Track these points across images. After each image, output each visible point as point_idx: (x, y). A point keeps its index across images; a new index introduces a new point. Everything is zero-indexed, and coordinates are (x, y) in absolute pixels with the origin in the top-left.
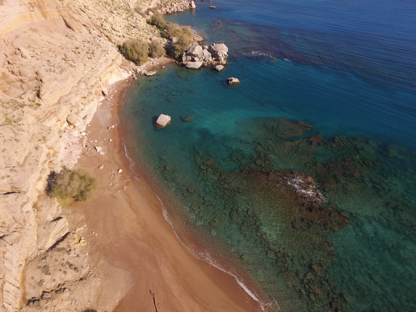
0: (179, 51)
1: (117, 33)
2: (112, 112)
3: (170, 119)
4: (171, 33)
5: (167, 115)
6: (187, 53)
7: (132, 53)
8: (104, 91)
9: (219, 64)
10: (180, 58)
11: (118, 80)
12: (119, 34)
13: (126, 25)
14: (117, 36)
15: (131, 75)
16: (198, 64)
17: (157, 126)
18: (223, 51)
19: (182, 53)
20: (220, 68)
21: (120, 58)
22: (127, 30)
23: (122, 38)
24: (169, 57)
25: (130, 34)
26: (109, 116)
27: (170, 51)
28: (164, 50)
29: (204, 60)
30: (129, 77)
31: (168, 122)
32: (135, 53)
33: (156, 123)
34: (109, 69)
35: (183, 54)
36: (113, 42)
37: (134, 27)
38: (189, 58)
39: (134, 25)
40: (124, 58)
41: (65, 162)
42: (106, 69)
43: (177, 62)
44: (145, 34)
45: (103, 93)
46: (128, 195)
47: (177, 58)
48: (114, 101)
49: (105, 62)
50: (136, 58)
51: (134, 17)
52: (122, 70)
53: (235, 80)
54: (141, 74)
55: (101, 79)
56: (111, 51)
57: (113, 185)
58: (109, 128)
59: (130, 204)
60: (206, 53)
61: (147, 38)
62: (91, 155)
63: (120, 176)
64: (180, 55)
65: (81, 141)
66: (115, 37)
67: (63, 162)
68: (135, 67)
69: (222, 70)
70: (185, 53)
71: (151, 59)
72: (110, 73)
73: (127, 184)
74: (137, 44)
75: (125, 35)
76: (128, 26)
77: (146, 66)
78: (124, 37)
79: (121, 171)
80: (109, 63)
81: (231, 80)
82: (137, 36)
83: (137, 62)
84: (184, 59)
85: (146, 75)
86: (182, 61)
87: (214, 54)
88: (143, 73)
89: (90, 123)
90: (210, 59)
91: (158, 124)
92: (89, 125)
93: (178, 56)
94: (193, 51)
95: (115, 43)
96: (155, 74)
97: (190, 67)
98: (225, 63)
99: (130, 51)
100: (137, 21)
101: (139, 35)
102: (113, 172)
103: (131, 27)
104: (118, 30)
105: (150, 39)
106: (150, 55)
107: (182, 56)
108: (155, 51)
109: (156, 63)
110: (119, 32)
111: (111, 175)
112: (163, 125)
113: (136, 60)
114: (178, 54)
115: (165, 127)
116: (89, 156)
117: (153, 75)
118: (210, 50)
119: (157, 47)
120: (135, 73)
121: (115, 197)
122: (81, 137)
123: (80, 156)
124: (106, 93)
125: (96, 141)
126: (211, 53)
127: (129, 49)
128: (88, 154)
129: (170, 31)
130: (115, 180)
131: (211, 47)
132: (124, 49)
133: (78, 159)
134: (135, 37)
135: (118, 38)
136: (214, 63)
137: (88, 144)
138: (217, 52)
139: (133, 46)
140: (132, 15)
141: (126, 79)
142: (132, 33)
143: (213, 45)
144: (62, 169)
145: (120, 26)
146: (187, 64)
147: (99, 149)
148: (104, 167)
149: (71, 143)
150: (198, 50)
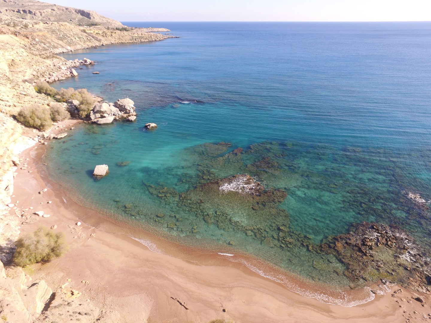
0: (85, 110)
1: (6, 102)
2: (35, 178)
3: (107, 167)
4: (67, 97)
5: (103, 165)
6: (95, 111)
7: (34, 120)
8: (14, 160)
9: (130, 116)
10: (88, 117)
11: (25, 149)
12: (8, 104)
13: (14, 95)
14: (6, 106)
15: (37, 141)
16: (109, 119)
17: (96, 177)
18: (130, 104)
19: (88, 112)
20: (133, 118)
21: (20, 128)
22: (18, 99)
23: (13, 108)
24: (74, 118)
25: (22, 102)
26: (34, 182)
27: (74, 112)
28: (67, 112)
29: (114, 115)
30: (36, 144)
31: (107, 171)
32: (36, 120)
33: (94, 175)
34: (12, 139)
35: (90, 113)
36: (4, 112)
37: (25, 95)
38: (98, 115)
39: (24, 93)
40: (23, 127)
41: (7, 234)
42: (9, 138)
43: (85, 121)
44: (40, 100)
45: (14, 162)
46: (100, 240)
47: (84, 118)
48: (31, 168)
49: (5, 132)
50: (39, 124)
51: (21, 86)
52: (26, 138)
53: (153, 125)
54: (50, 138)
55: (8, 148)
56: (6, 121)
57: (79, 237)
58: (41, 192)
59: (109, 245)
60: (115, 110)
61: (44, 104)
62: (34, 221)
63: (82, 227)
64: (87, 114)
65: (12, 212)
66: (3, 107)
67: (5, 235)
68: (40, 133)
69: (135, 120)
70: (92, 112)
71: (55, 123)
72: (14, 143)
73: (94, 231)
74: (36, 110)
75: (16, 104)
76: (17, 94)
77: (52, 131)
78: (15, 106)
79: (79, 224)
80: (11, 131)
81: (149, 125)
82: (31, 103)
83: (40, 128)
84: (92, 117)
85: (57, 138)
86: (90, 119)
87: (122, 108)
88: (52, 138)
89: (13, 194)
90: (119, 113)
91: (97, 175)
92: (14, 196)
93: (85, 116)
94: (101, 109)
95: (7, 113)
96: (67, 135)
97: (102, 122)
98: (135, 114)
99: (31, 117)
100: (25, 90)
101: (34, 102)
102: (71, 227)
103: (21, 95)
104: (6, 100)
105: (48, 105)
106: (54, 120)
107: (90, 115)
108: (59, 115)
109: (61, 126)
110: (8, 101)
111: (71, 231)
112: (102, 175)
113: (40, 126)
114: (84, 114)
115: (105, 175)
116: (32, 222)
117: (65, 136)
118: (116, 105)
119: (60, 111)
120: (42, 139)
121: (87, 246)
122: (10, 209)
123: (20, 226)
124: (17, 162)
125: (31, 208)
126: (118, 108)
127: (28, 116)
128: (30, 221)
129: (67, 95)
130: (78, 233)
131: (117, 103)
132: (22, 117)
133: (19, 229)
134: (29, 105)
135: (8, 109)
136: (125, 115)
137: (23, 213)
138: (125, 106)
139: (33, 112)
140: (17, 85)
141: (34, 147)
142: (25, 102)
143: (119, 101)
144: (7, 242)
145: (8, 96)
146: (98, 121)
147: (41, 213)
148: (58, 226)
149: (3, 216)
150: (105, 107)
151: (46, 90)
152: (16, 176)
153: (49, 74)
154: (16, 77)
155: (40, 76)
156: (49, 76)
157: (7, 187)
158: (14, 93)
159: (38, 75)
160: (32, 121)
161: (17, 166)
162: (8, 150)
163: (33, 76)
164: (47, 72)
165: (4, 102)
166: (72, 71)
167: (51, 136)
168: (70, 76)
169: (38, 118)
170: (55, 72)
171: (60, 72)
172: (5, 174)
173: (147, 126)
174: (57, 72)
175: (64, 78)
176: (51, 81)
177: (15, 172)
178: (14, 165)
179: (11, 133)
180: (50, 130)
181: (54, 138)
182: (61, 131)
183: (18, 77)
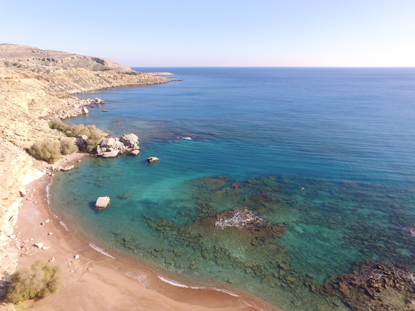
0: (92, 145)
1: (22, 137)
2: (39, 209)
3: (109, 199)
4: (78, 132)
5: (105, 196)
6: (101, 145)
7: (44, 153)
8: (22, 191)
9: (134, 150)
10: (95, 151)
11: (33, 180)
12: (23, 138)
13: (30, 130)
14: (21, 140)
15: (45, 173)
16: (114, 153)
17: (98, 209)
18: (134, 139)
19: (95, 146)
20: (136, 152)
21: (31, 160)
22: (33, 134)
23: (27, 142)
24: (82, 152)
25: (36, 137)
26: (37, 213)
27: (82, 146)
28: (76, 146)
29: (119, 149)
30: (44, 175)
31: (108, 202)
32: (47, 153)
33: (95, 207)
34: (22, 171)
35: (97, 147)
36: (18, 146)
37: (39, 130)
38: (104, 149)
39: (39, 129)
40: (34, 159)
41: (4, 266)
42: (20, 170)
43: (92, 155)
44: (52, 135)
45: (21, 193)
46: (97, 275)
47: (91, 151)
48: (37, 199)
49: (17, 164)
50: (49, 157)
51: (37, 122)
52: (36, 170)
53: (155, 159)
54: (57, 170)
55: (18, 180)
56: (19, 154)
57: (75, 271)
58: (44, 224)
59: (105, 281)
60: (120, 144)
61: (55, 138)
62: (32, 253)
63: (79, 261)
64: (94, 148)
65: (13, 244)
66: (19, 141)
67: (2, 268)
68: (49, 166)
69: (138, 153)
70: (98, 146)
71: (64, 156)
72: (24, 174)
73: (91, 265)
74: (48, 144)
75: (31, 139)
76: (33, 130)
77: (60, 163)
78: (29, 140)
79: (77, 257)
80: (22, 164)
81: (151, 159)
82: (44, 137)
83: (49, 160)
84: (99, 150)
85: (64, 170)
86: (97, 152)
87: (127, 143)
88: (59, 170)
89: (16, 225)
90: (124, 147)
91: (98, 207)
92: (17, 227)
93: (92, 150)
94: (107, 143)
95: (21, 147)
96: (73, 168)
97: (107, 156)
98: (138, 148)
99: (42, 151)
100: (40, 126)
101: (47, 137)
102: (69, 260)
103: (36, 131)
104: (22, 135)
105: (59, 139)
106: (63, 153)
107: (97, 149)
108: (68, 148)
109: (69, 159)
110: (23, 136)
111: (68, 264)
112: (104, 206)
113: (49, 159)
114: (91, 148)
115: (107, 207)
116: (31, 255)
117: (72, 169)
118: (121, 140)
119: (69, 145)
120: (50, 171)
121: (83, 281)
122: (11, 240)
123: (18, 258)
124: (24, 193)
125: (32, 239)
126: (123, 142)
127: (40, 149)
128: (29, 254)
129: (77, 130)
130: (75, 267)
131: (122, 138)
132: (34, 150)
133: (17, 262)
134: (42, 139)
135: (23, 142)
136: (129, 150)
137: (23, 244)
138: (129, 141)
139: (45, 146)
140: (34, 121)
141: (42, 178)
142: (38, 136)
143: (124, 136)
144: (3, 276)
145: (24, 131)
146: (104, 154)
147: (40, 245)
148: (56, 259)
149: (3, 248)
150: (111, 141)
151: (59, 126)
152: (22, 206)
153: (63, 112)
154: (34, 114)
155: (54, 114)
156: (63, 114)
157: (11, 218)
158: (30, 129)
159: (53, 113)
160: (43, 154)
161: (23, 197)
162: (17, 181)
163: (49, 114)
164: (61, 110)
165: (20, 137)
166: (84, 109)
167: (59, 168)
168: (82, 113)
169: (49, 151)
170: (68, 110)
171: (73, 110)
172: (11, 205)
173: (149, 159)
174: (70, 110)
175: (76, 116)
176: (64, 118)
177: (21, 203)
178: (20, 195)
179: (22, 166)
180: (59, 162)
181: (61, 170)
182: (69, 163)
183: (35, 114)
